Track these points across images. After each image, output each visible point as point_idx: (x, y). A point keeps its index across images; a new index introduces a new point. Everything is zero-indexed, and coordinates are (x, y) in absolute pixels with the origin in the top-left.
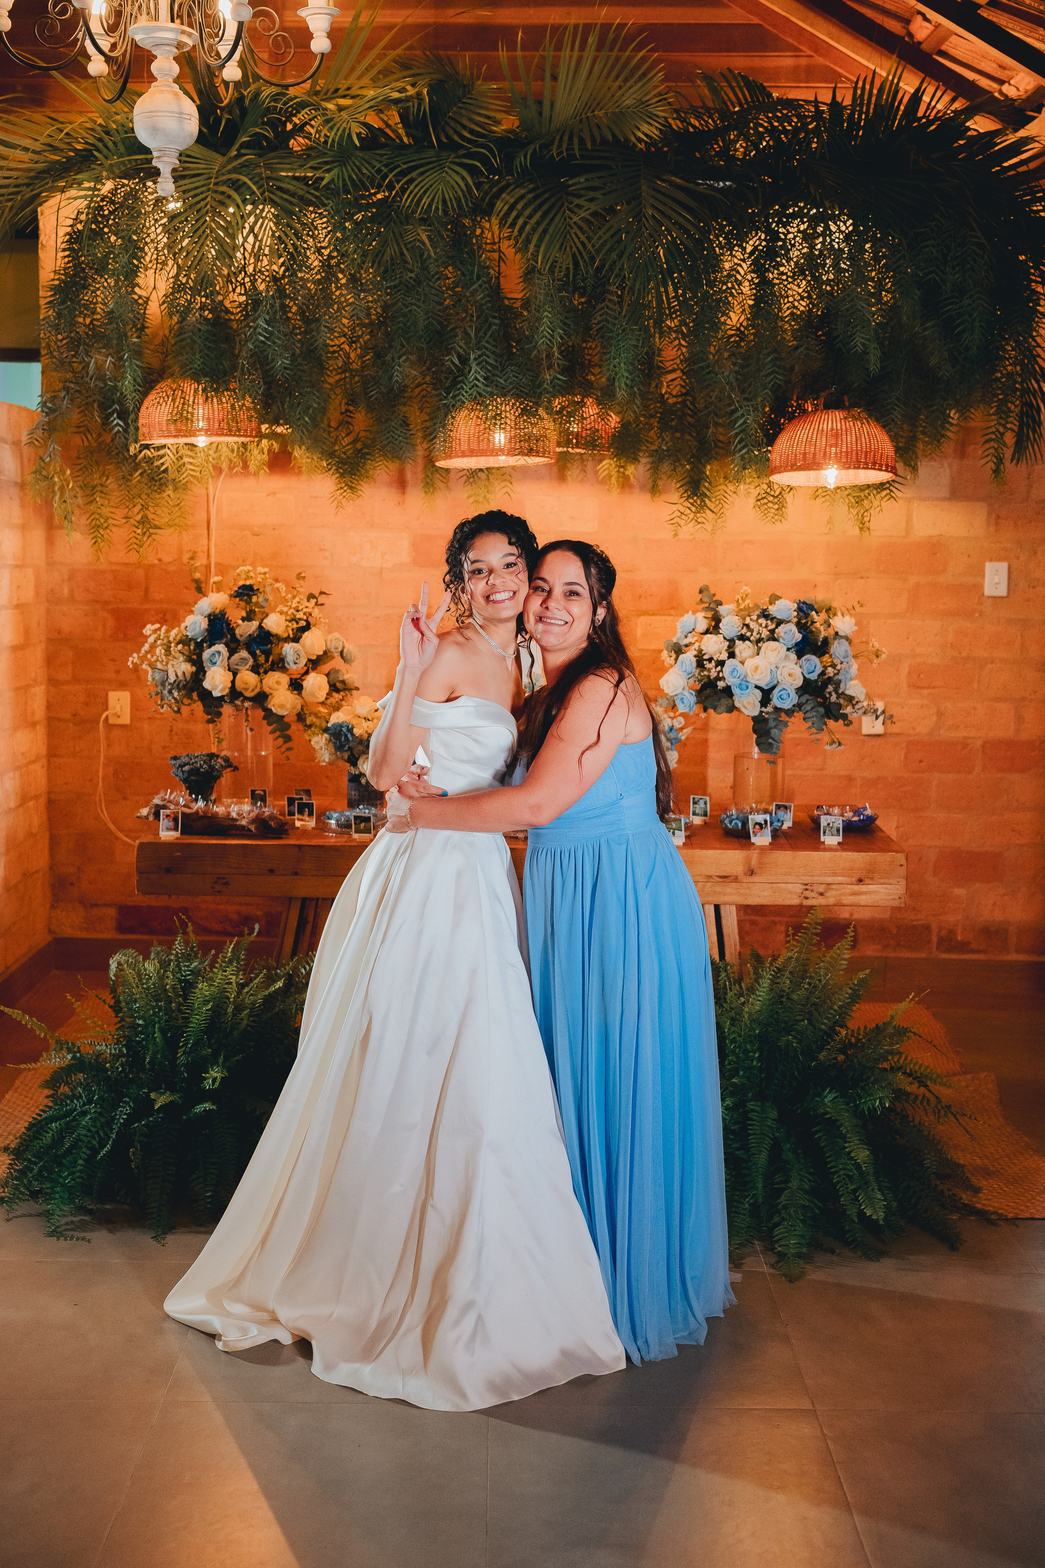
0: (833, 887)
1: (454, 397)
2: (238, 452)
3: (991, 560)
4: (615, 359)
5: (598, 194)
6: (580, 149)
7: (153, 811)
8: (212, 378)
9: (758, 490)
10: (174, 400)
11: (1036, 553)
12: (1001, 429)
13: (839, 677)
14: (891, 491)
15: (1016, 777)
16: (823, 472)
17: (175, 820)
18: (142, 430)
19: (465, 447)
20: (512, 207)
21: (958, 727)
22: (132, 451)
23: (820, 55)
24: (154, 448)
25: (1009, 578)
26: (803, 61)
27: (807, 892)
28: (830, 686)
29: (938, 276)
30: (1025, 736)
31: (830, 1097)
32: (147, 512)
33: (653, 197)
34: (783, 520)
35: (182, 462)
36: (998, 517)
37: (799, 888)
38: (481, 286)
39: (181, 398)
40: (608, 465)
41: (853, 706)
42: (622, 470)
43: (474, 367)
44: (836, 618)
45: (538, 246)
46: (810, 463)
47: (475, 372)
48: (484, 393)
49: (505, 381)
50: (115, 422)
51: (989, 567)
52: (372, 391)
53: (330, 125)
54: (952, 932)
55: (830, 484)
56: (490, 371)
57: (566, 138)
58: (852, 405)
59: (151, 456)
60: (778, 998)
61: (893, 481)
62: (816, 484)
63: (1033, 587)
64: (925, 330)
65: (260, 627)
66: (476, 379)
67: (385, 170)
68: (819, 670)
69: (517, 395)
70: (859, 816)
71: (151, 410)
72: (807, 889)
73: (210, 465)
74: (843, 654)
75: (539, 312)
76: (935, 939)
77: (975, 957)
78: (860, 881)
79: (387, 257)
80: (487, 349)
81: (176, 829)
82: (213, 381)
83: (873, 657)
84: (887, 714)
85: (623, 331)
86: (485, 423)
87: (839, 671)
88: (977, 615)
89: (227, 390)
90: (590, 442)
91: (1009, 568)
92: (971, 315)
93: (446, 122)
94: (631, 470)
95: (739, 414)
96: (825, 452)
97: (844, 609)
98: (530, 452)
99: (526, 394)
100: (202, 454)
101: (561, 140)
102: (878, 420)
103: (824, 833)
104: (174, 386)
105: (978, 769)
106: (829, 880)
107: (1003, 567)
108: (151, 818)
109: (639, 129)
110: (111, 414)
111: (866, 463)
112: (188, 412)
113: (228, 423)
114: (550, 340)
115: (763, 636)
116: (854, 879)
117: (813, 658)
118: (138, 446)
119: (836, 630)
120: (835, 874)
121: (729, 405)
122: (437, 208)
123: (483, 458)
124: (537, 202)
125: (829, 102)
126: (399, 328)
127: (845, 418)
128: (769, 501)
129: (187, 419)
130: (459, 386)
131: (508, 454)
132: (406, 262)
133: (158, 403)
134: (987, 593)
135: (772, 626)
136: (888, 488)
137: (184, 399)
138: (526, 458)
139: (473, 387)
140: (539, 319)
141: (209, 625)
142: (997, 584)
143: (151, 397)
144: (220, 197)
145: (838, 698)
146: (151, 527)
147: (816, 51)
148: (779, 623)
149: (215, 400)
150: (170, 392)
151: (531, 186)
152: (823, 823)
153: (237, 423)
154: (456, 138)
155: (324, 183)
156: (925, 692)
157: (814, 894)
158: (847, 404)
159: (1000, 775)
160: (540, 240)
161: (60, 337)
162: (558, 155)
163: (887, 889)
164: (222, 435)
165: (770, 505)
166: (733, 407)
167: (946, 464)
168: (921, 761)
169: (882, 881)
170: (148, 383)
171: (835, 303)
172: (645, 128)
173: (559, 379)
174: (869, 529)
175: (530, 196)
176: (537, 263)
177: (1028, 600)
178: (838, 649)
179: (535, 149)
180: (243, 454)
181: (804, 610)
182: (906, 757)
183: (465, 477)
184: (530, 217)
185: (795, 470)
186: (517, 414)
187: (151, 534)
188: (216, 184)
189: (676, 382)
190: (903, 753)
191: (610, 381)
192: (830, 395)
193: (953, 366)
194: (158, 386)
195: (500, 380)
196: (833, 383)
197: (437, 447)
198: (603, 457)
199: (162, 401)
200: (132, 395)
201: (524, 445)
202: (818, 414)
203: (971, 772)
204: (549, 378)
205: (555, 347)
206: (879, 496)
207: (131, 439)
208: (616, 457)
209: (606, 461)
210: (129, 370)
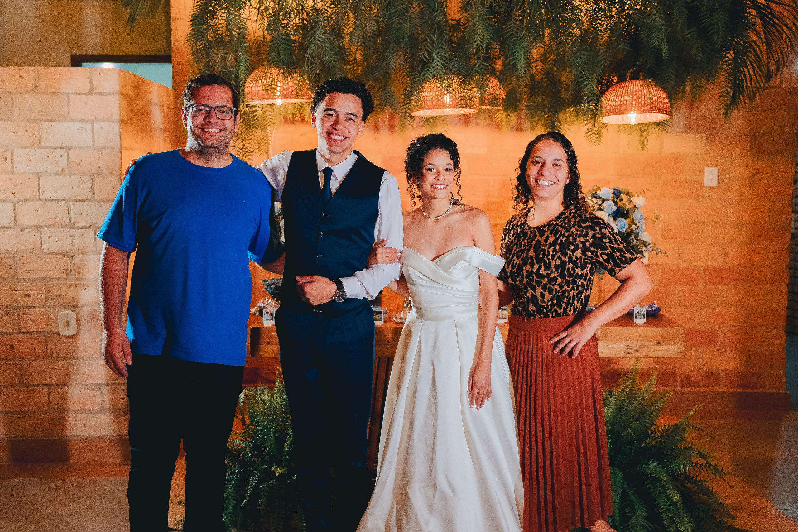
0: (643, 347)
1: (424, 75)
2: (297, 108)
3: (708, 166)
4: (518, 52)
7: (258, 310)
8: (286, 65)
9: (586, 127)
10: (266, 79)
11: (733, 162)
12: (729, 90)
13: (637, 231)
14: (664, 126)
15: (723, 288)
16: (628, 115)
17: (272, 314)
18: (247, 96)
19: (430, 103)
21: (690, 260)
22: (241, 107)
24: (250, 107)
25: (718, 176)
27: (629, 350)
28: (632, 236)
29: (699, 2)
30: (728, 265)
31: (653, 465)
32: (245, 143)
34: (601, 144)
35: (266, 114)
36: (712, 142)
37: (624, 348)
38: (439, 13)
39: (270, 77)
40: (500, 114)
41: (646, 246)
42: (509, 117)
43: (436, 59)
44: (634, 198)
46: (623, 110)
47: (437, 62)
48: (441, 73)
49: (453, 66)
51: (707, 170)
52: (375, 73)
54: (688, 375)
55: (633, 122)
56: (444, 61)
58: (645, 78)
59: (248, 111)
60: (619, 409)
61: (666, 120)
62: (622, 123)
63: (732, 181)
64: (688, 34)
66: (437, 65)
68: (627, 226)
69: (459, 74)
70: (652, 307)
71: (253, 84)
72: (628, 349)
73: (281, 116)
74: (640, 218)
75: (474, 27)
76: (678, 380)
77: (701, 389)
78: (659, 343)
80: (442, 48)
82: (287, 68)
83: (654, 219)
84: (663, 251)
85: (522, 37)
86: (441, 90)
87: (638, 227)
88: (700, 197)
89: (296, 72)
90: (493, 102)
91: (719, 170)
92: (717, 24)
94: (513, 117)
95: (587, 83)
96: (632, 104)
97: (639, 193)
98: (466, 106)
99: (465, 73)
100: (277, 110)
102: (661, 86)
103: (636, 317)
104: (266, 71)
105: (702, 284)
106: (641, 343)
107: (715, 170)
108: (257, 314)
111: (655, 110)
112: (274, 85)
113: (297, 92)
114: (481, 42)
115: (595, 208)
116: (655, 342)
117: (623, 219)
118: (245, 105)
119: (635, 204)
120: (644, 340)
121: (581, 77)
123: (440, 110)
126: (393, 37)
127: (643, 85)
128: (593, 133)
129: (274, 89)
130: (426, 69)
131: (454, 107)
133: (257, 80)
134: (706, 184)
135: (600, 202)
136: (662, 125)
137: (272, 77)
138: (465, 109)
139: (435, 70)
140: (474, 31)
141: (282, 206)
142: (711, 179)
143: (252, 77)
145: (637, 242)
146: (247, 152)
148: (604, 201)
149: (289, 79)
150: (263, 74)
152: (635, 312)
153: (301, 91)
156: (671, 241)
157: (632, 351)
158: (642, 77)
159: (714, 287)
161: (199, 44)
163: (674, 348)
164: (293, 98)
165: (594, 135)
166: (583, 79)
167: (682, 112)
168: (669, 280)
169: (671, 343)
170: (250, 70)
171: (642, 18)
173: (484, 65)
174: (647, 148)
177: (729, 188)
178: (636, 215)
180: (300, 110)
181: (617, 194)
182: (661, 278)
183: (423, 122)
185: (615, 114)
186: (459, 85)
187: (247, 156)
189: (538, 67)
190: (659, 275)
191: (515, 65)
192: (632, 72)
193: (703, 55)
194: (256, 71)
195: (450, 66)
196: (634, 65)
197: (413, 104)
198: (499, 110)
199: (259, 79)
200: (243, 76)
201: (463, 102)
202: (627, 82)
203: (698, 285)
204: (477, 64)
205: (484, 46)
206: (657, 129)
207: (241, 101)
208: (505, 110)
209: (500, 112)
210: (242, 61)
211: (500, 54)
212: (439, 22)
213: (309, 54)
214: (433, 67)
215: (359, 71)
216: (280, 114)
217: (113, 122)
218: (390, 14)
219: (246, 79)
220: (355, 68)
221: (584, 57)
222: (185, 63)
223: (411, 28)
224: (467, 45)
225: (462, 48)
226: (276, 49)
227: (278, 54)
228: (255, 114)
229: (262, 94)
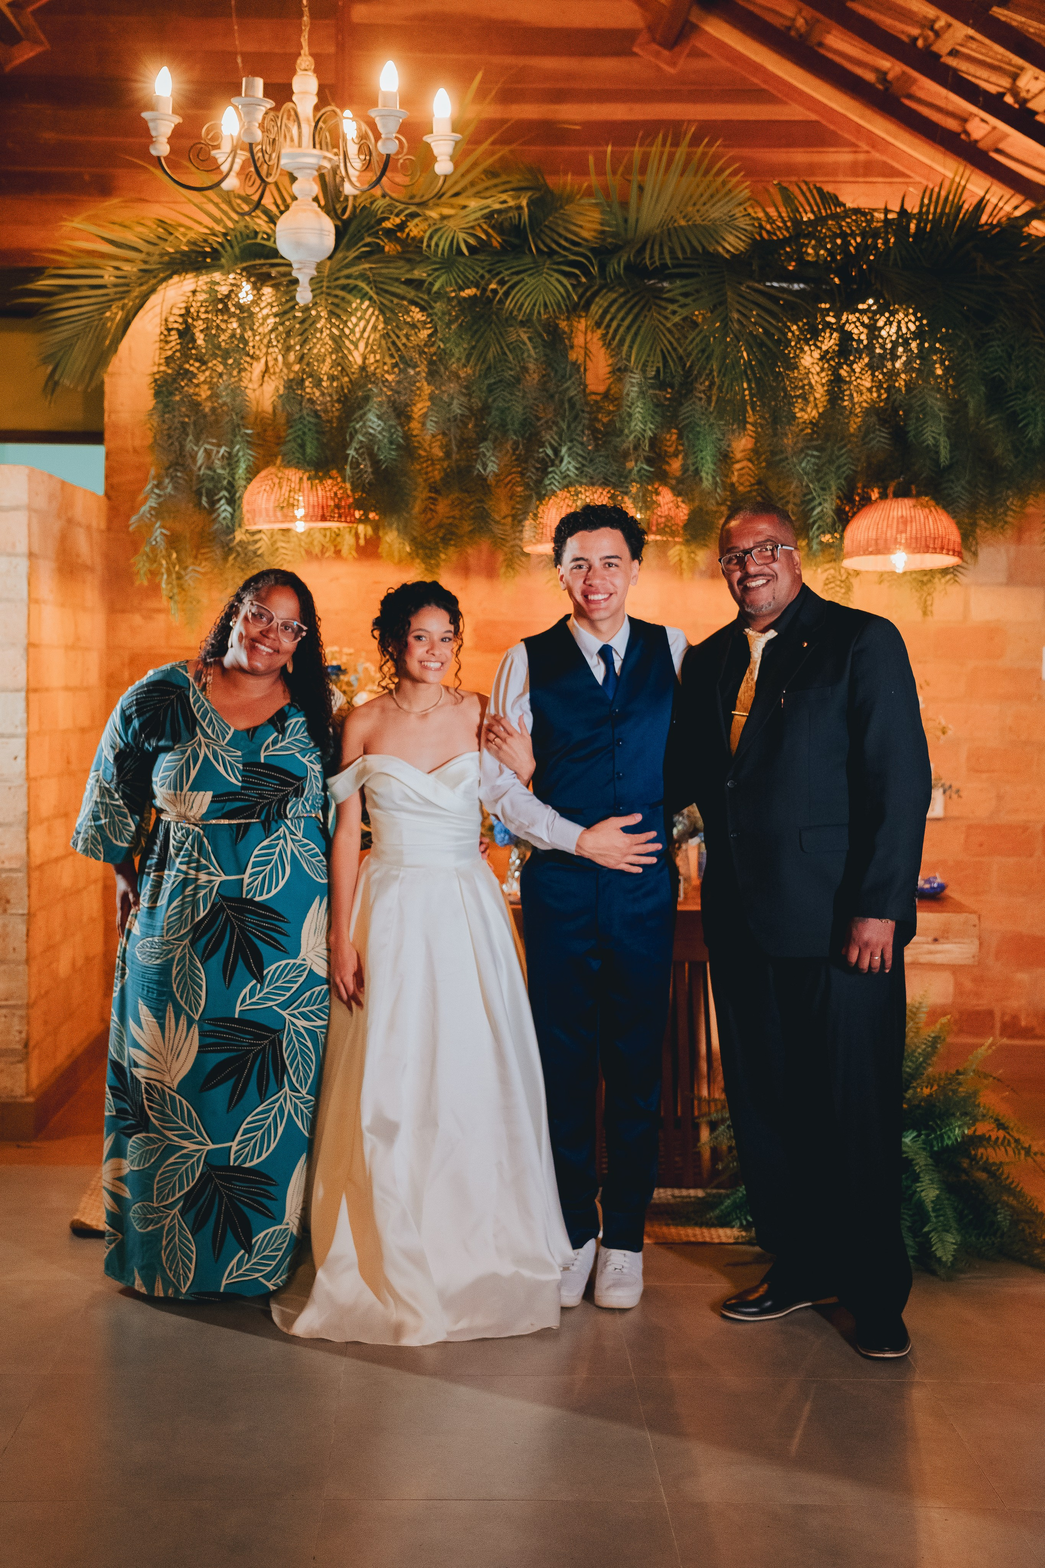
1: (546, 486)
2: (330, 538)
5: (688, 300)
6: (671, 258)
8: (314, 466)
9: (826, 574)
10: (281, 488)
14: (955, 575)
16: (892, 557)
18: (247, 516)
20: (606, 312)
21: (1018, 810)
22: (236, 533)
23: (878, 151)
24: (249, 533)
26: (862, 157)
29: (1003, 373)
33: (738, 302)
35: (276, 546)
38: (573, 383)
39: (287, 485)
40: (677, 551)
42: (693, 555)
43: (566, 459)
45: (631, 347)
46: (881, 548)
47: (568, 465)
48: (575, 482)
49: (594, 470)
50: (222, 508)
53: (439, 234)
54: (1015, 1018)
55: (897, 569)
56: (580, 462)
57: (657, 247)
58: (918, 495)
59: (246, 541)
61: (957, 566)
62: (883, 569)
64: (989, 423)
66: (568, 469)
67: (487, 276)
69: (605, 484)
70: (930, 883)
71: (257, 496)
73: (302, 549)
75: (630, 407)
76: (998, 1025)
78: (936, 940)
79: (490, 355)
80: (577, 441)
82: (317, 471)
83: (939, 733)
84: (954, 789)
85: (710, 426)
88: (1035, 699)
89: (331, 478)
92: (1033, 410)
93: (541, 231)
94: (701, 556)
95: (816, 502)
96: (895, 539)
99: (614, 483)
100: (295, 539)
101: (652, 249)
102: (945, 508)
105: (1038, 853)
109: (724, 239)
110: (220, 499)
111: (935, 548)
112: (294, 499)
113: (332, 510)
114: (641, 433)
116: (930, 939)
118: (243, 530)
121: (808, 494)
122: (539, 313)
124: (629, 305)
125: (897, 209)
126: (495, 422)
127: (914, 506)
128: (837, 585)
129: (293, 505)
130: (549, 476)
132: (506, 361)
133: (263, 490)
134: (1044, 677)
136: (952, 573)
137: (290, 486)
139: (565, 477)
140: (630, 415)
143: (254, 483)
144: (336, 301)
147: (873, 147)
149: (319, 487)
150: (277, 481)
151: (622, 290)
153: (339, 509)
154: (554, 246)
155: (435, 288)
156: (984, 776)
158: (914, 492)
160: (633, 342)
162: (652, 264)
163: (960, 948)
164: (324, 520)
165: (838, 589)
166: (810, 497)
167: (1003, 550)
168: (981, 845)
169: (957, 940)
170: (253, 472)
172: (731, 239)
173: (648, 470)
174: (931, 612)
175: (622, 300)
176: (629, 361)
179: (629, 258)
180: (335, 540)
182: (966, 841)
183: (544, 563)
184: (623, 320)
185: (867, 555)
188: (328, 287)
189: (743, 471)
190: (963, 836)
191: (697, 472)
192: (899, 484)
193: (1016, 457)
194: (263, 473)
195: (590, 471)
196: (901, 473)
197: (528, 533)
198: (676, 543)
199: (268, 488)
200: (243, 483)
202: (888, 502)
203: (1031, 856)
204: (636, 469)
205: (647, 441)
206: (943, 580)
207: (237, 525)
208: (687, 542)
209: (678, 547)
210: (242, 459)
211: (677, 449)
212: (572, 397)
213: (356, 449)
214: (561, 473)
215: (436, 472)
216: (300, 546)
217: (15, 555)
218: (490, 385)
219: (245, 487)
220: (430, 469)
221: (813, 460)
222: (127, 451)
223: (524, 408)
224: (619, 436)
225: (610, 442)
226: (299, 441)
227: (302, 446)
228: (257, 546)
229: (271, 513)
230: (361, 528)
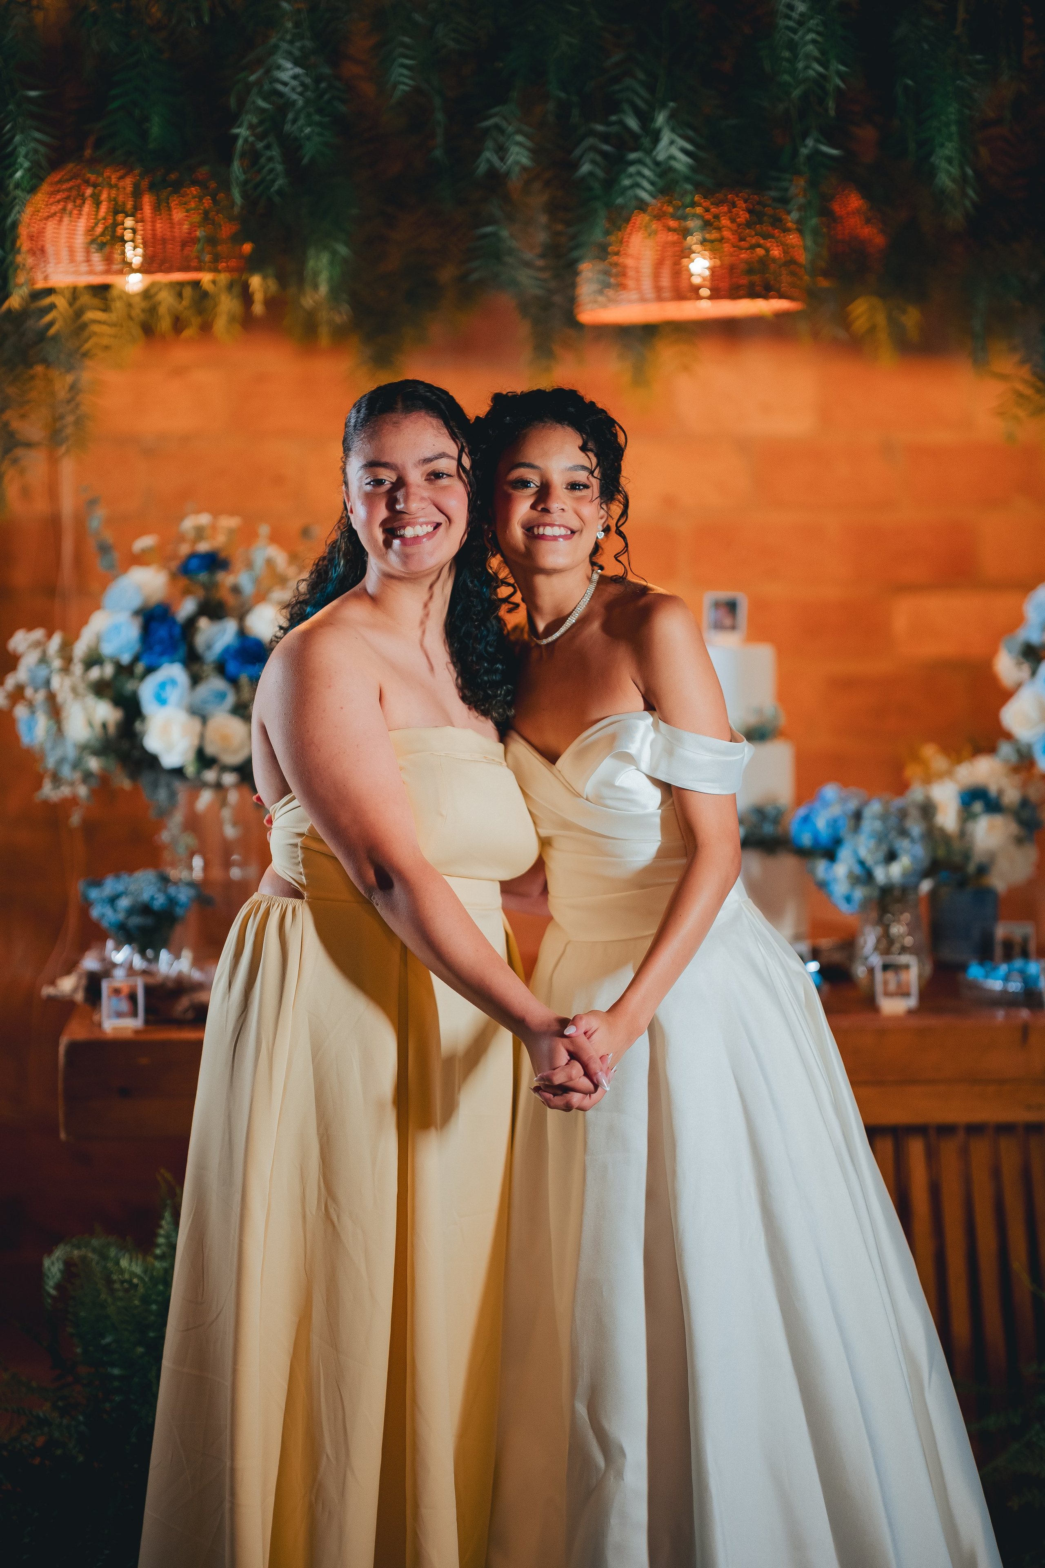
2: (192, 299)
7: (83, 982)
10: (98, 204)
17: (132, 998)
19: (645, 284)
22: (8, 296)
35: (82, 320)
39: (109, 201)
40: (867, 309)
42: (897, 316)
43: (666, 136)
47: (670, 147)
48: (682, 183)
65: (242, 633)
66: (671, 155)
69: (741, 184)
71: (50, 224)
73: (135, 322)
81: (134, 1014)
86: (682, 238)
89: (194, 183)
98: (767, 290)
99: (758, 182)
104: (94, 178)
108: (79, 997)
113: (199, 247)
118: (21, 291)
129: (122, 240)
130: (632, 169)
131: (727, 296)
133: (64, 209)
137: (116, 201)
138: (761, 303)
139: (664, 172)
141: (142, 630)
143: (44, 197)
149: (173, 205)
150: (87, 190)
153: (214, 246)
170: (38, 174)
173: (827, 156)
180: (200, 303)
186: (740, 221)
191: (925, 156)
194: (59, 178)
195: (711, 158)
197: (587, 287)
198: (865, 295)
199: (70, 206)
201: (756, 278)
204: (803, 154)
208: (887, 293)
210: (22, 150)
213: (251, 126)
214: (657, 164)
216: (130, 317)
219: (25, 203)
224: (769, 88)
225: (751, 100)
226: (135, 111)
227: (139, 121)
228: (48, 318)
229: (80, 256)
230: (255, 281)
